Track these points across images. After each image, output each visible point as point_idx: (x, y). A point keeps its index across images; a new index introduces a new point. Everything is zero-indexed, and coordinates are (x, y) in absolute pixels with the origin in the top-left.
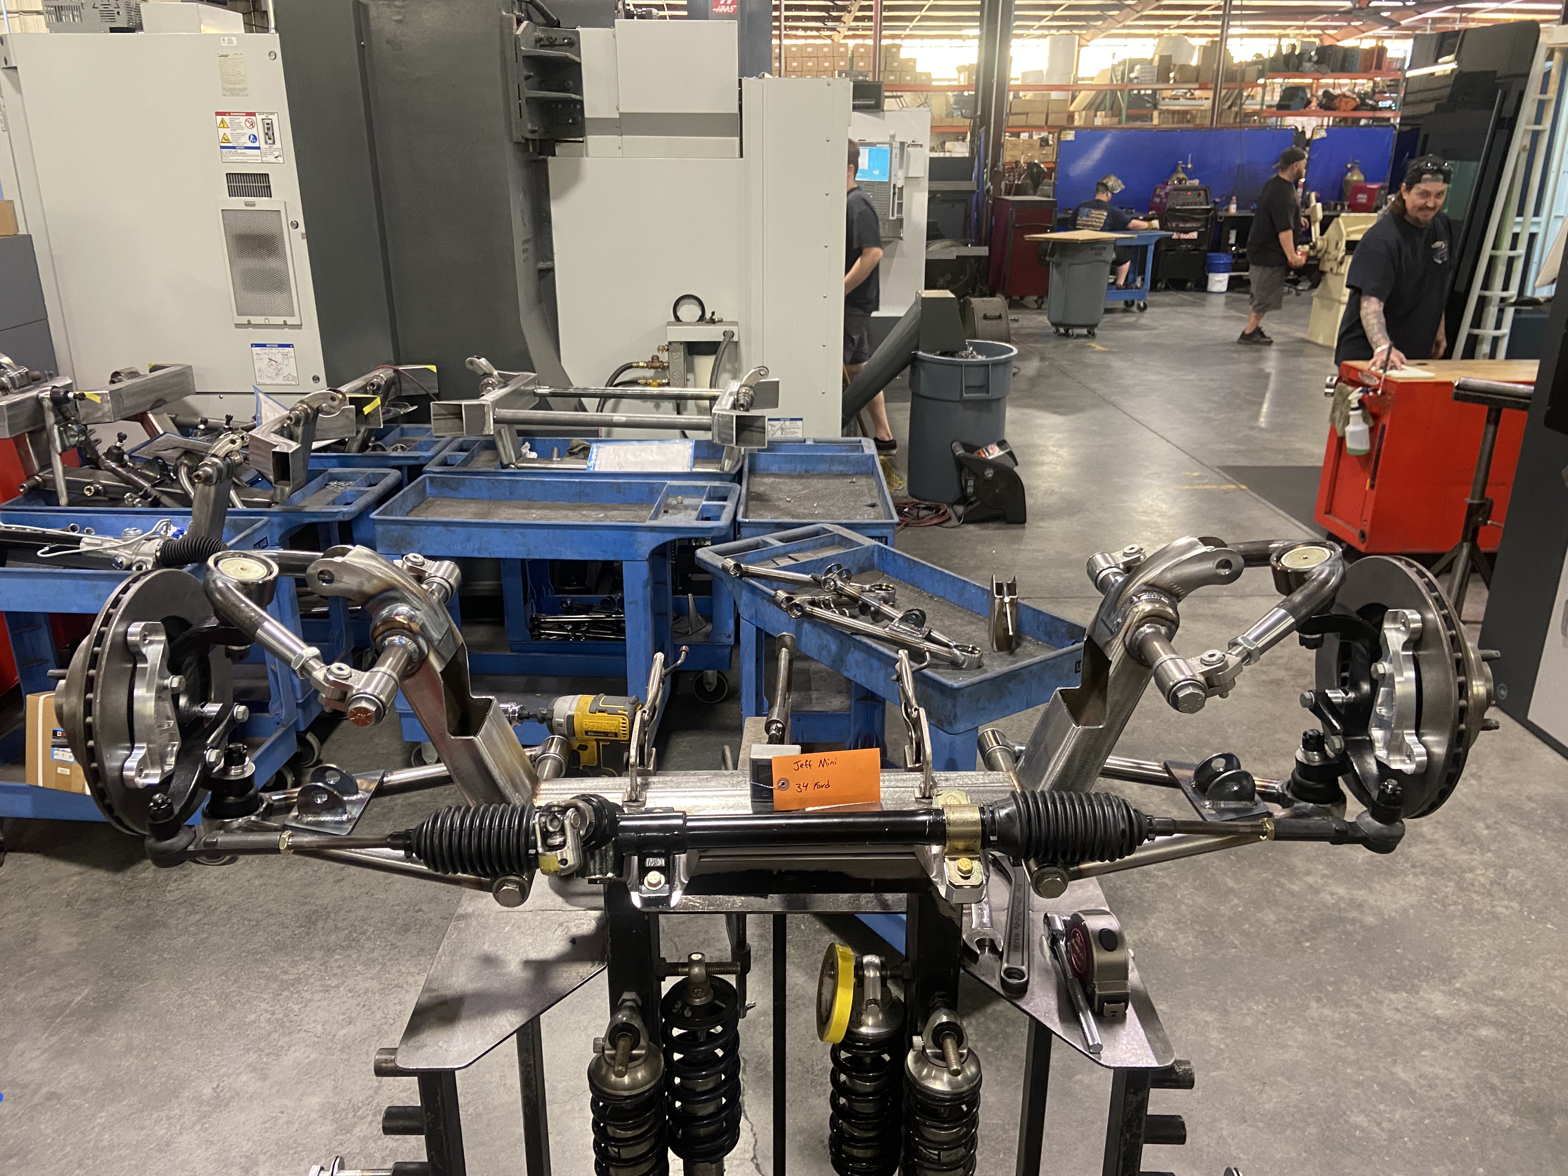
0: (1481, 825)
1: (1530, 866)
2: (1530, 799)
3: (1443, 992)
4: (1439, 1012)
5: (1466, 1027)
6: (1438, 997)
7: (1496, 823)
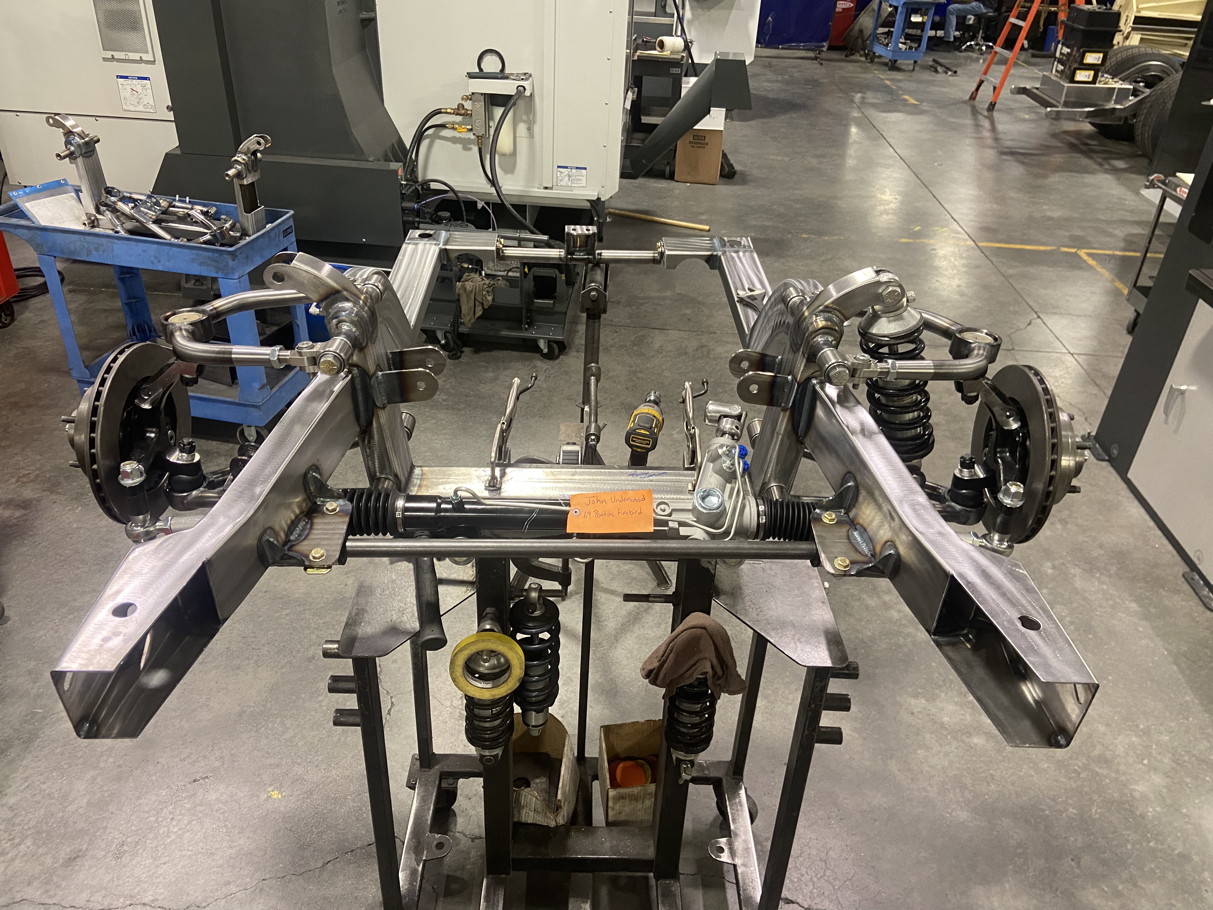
0: (1049, 564)
1: (1075, 605)
2: (1101, 546)
3: (956, 703)
4: (946, 719)
5: (963, 734)
6: (951, 707)
7: (1063, 564)
